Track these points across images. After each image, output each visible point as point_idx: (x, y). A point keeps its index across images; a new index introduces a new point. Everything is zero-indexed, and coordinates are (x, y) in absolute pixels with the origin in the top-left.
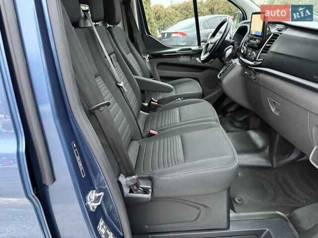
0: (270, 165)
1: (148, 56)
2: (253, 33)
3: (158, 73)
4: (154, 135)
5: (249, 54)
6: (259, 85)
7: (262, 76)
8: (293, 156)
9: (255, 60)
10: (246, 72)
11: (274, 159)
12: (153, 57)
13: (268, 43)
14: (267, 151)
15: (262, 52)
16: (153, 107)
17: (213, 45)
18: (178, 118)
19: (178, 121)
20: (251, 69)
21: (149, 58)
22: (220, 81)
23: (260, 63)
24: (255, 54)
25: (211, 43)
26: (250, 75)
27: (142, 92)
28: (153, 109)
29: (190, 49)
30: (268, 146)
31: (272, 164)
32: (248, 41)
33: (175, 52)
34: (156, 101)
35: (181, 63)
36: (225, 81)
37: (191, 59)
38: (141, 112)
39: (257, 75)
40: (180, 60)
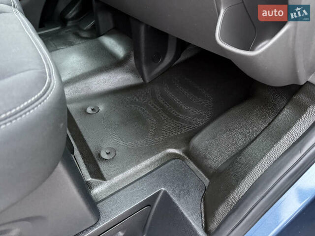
0: (141, 81)
8: (168, 60)
11: (145, 69)
30: (133, 53)
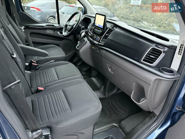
0: (104, 97)
1: (23, 27)
2: (97, 25)
3: (31, 39)
4: (42, 91)
5: (95, 37)
6: (102, 56)
7: (104, 52)
8: (115, 91)
9: (99, 42)
10: (93, 47)
11: (106, 93)
12: (27, 28)
13: (106, 33)
14: (102, 89)
15: (103, 38)
16: (34, 67)
17: (71, 27)
18: (56, 76)
19: (57, 79)
20: (98, 47)
21: (24, 28)
22: (78, 50)
23: (103, 44)
24: (99, 39)
25: (69, 25)
27: (25, 56)
28: (34, 68)
29: (53, 26)
30: (103, 87)
31: (105, 96)
33: (43, 26)
34: (35, 62)
35: (48, 34)
36: (81, 51)
37: (54, 32)
38: (26, 71)
39: (101, 51)
40: (47, 32)
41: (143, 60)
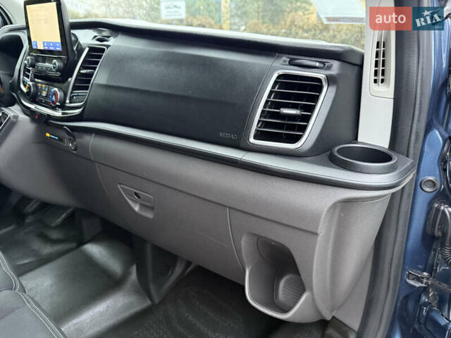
0: (148, 303)
2: (41, 47)
5: (44, 94)
6: (90, 160)
7: (91, 140)
8: (178, 270)
9: (63, 106)
10: (48, 135)
11: (152, 288)
13: (82, 67)
14: (134, 276)
15: (75, 88)
20: (61, 127)
24: (60, 94)
26: (61, 139)
32: (33, 66)
39: (78, 140)
41: (255, 137)
